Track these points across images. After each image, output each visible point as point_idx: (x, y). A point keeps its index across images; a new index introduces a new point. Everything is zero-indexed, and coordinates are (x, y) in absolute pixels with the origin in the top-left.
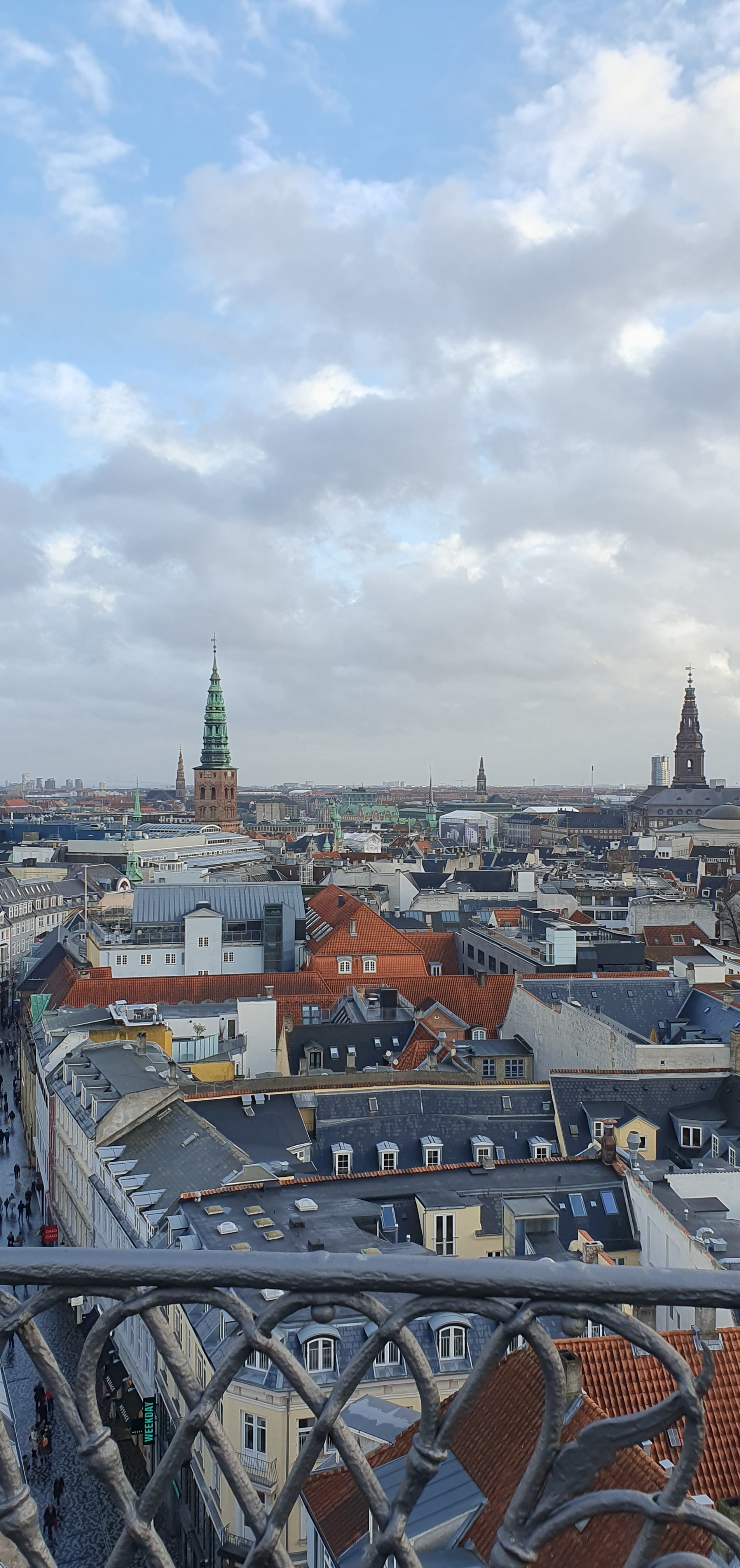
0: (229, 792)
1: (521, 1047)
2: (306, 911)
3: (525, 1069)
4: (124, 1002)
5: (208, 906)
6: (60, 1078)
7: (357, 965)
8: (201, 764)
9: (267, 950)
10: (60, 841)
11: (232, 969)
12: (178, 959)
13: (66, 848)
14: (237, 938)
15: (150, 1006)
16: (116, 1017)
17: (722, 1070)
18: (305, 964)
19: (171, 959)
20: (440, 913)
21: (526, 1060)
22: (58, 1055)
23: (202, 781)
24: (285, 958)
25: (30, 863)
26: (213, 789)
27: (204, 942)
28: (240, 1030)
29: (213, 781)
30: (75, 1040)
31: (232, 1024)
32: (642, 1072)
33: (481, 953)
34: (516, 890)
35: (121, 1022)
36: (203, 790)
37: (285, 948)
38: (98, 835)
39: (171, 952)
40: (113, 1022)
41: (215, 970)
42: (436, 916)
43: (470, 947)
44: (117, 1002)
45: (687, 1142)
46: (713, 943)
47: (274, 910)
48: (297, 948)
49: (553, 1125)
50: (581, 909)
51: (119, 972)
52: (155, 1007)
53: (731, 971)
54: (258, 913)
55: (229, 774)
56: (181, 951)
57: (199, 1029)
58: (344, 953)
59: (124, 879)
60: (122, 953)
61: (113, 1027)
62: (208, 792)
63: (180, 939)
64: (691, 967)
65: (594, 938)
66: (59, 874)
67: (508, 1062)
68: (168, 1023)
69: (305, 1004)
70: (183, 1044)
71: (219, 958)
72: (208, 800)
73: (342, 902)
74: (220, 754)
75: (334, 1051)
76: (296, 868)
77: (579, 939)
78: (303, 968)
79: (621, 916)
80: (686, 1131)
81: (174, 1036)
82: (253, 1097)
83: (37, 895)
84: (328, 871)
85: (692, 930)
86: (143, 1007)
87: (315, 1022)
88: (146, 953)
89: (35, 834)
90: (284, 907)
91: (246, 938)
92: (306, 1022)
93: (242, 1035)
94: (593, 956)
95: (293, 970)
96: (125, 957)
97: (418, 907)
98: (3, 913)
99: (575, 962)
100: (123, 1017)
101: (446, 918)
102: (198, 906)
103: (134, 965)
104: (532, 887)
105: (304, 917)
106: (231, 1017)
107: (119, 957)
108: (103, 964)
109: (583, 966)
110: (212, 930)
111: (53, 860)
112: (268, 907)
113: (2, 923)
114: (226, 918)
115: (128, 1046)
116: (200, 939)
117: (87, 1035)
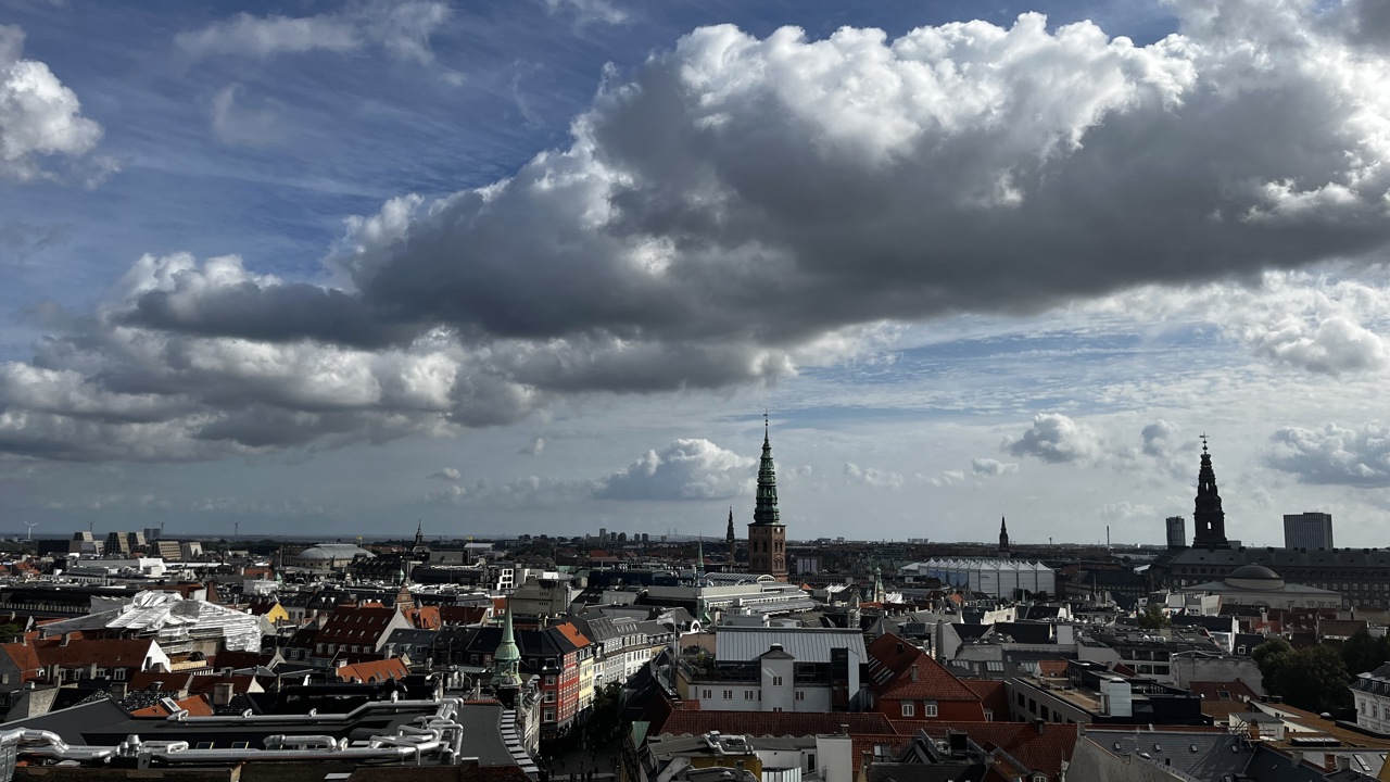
0: (778, 545)
2: (868, 656)
4: (717, 732)
7: (920, 709)
8: (754, 521)
9: (834, 692)
10: (640, 586)
11: (803, 707)
12: (755, 695)
13: (646, 593)
14: (807, 679)
15: (739, 737)
16: (712, 745)
18: (869, 706)
19: (749, 696)
20: (985, 662)
22: (664, 778)
23: (755, 536)
24: (851, 700)
26: (765, 544)
27: (778, 681)
28: (819, 764)
29: (765, 536)
30: (678, 765)
31: (812, 759)
33: (1033, 703)
34: (1054, 641)
35: (716, 751)
36: (756, 544)
37: (851, 690)
38: (672, 582)
39: (749, 689)
40: (709, 750)
41: (787, 707)
42: (983, 664)
43: (1021, 697)
44: (712, 732)
46: (1264, 701)
47: (840, 655)
48: (861, 690)
50: (1124, 662)
51: (706, 705)
52: (743, 738)
53: (1287, 729)
54: (826, 658)
55: (779, 530)
56: (758, 688)
57: (784, 761)
58: (907, 699)
59: (696, 622)
60: (707, 688)
61: (710, 754)
62: (760, 546)
63: (757, 678)
64: (1254, 724)
65: (1146, 691)
66: (642, 615)
68: (757, 753)
69: (875, 743)
70: (772, 774)
71: (790, 696)
72: (761, 553)
73: (901, 649)
74: (771, 512)
77: (1134, 691)
78: (868, 709)
79: (1164, 671)
81: (766, 766)
83: (626, 634)
84: (874, 619)
85: (1239, 687)
86: (733, 737)
88: (728, 688)
89: (621, 580)
90: (849, 653)
91: (815, 680)
93: (821, 769)
94: (1149, 709)
95: (858, 710)
96: (710, 691)
97: (963, 656)
98: (599, 649)
99: (1130, 715)
100: (718, 745)
101: (991, 667)
102: (773, 649)
103: (718, 698)
104: (1070, 642)
105: (866, 662)
106: (811, 751)
107: (705, 691)
108: (692, 697)
109: (1137, 718)
110: (785, 670)
111: (635, 603)
112: (835, 652)
113: (598, 657)
114: (797, 660)
115: (727, 773)
116: (775, 678)
117: (689, 760)
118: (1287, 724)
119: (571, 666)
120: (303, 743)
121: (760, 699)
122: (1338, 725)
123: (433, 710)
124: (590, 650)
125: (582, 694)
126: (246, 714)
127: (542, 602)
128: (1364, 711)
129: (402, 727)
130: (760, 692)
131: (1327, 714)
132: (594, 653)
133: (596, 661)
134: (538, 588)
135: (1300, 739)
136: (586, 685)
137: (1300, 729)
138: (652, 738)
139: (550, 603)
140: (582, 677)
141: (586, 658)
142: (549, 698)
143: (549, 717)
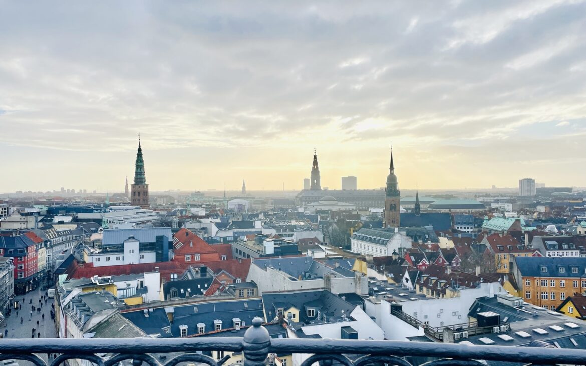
1: (253, 285)
2: (173, 238)
3: (255, 293)
4: (97, 276)
5: (133, 238)
6: (69, 307)
7: (193, 258)
8: (134, 183)
9: (157, 254)
10: (75, 213)
11: (143, 261)
12: (121, 258)
13: (77, 216)
14: (145, 250)
15: (108, 277)
16: (93, 282)
17: (322, 288)
18: (172, 258)
19: (118, 259)
21: (255, 289)
22: (68, 299)
23: (134, 189)
24: (165, 257)
25: (61, 222)
26: (139, 193)
27: (132, 251)
28: (145, 285)
29: (139, 189)
30: (76, 292)
31: (142, 283)
32: (294, 291)
33: (241, 251)
34: (254, 227)
35: (96, 284)
36: (135, 193)
37: (165, 253)
38: (91, 211)
39: (118, 256)
40: (92, 284)
41: (136, 262)
42: (225, 238)
43: (237, 249)
44: (95, 276)
45: (309, 315)
46: (322, 244)
47: (160, 239)
48: (169, 252)
49: (263, 312)
50: (277, 234)
51: (96, 264)
52: (110, 277)
53: (327, 253)
54: (154, 240)
55: (145, 186)
56: (123, 255)
57: (129, 285)
58: (188, 254)
59: (100, 228)
60: (98, 257)
61: (92, 286)
62: (137, 193)
63: (122, 251)
64: (313, 253)
65: (280, 244)
66: (73, 227)
67: (248, 290)
68: (115, 283)
69: (172, 273)
70: (122, 291)
71: (138, 257)
72: (137, 196)
73: (187, 234)
74: (142, 179)
75: (182, 291)
76: (171, 222)
77: (275, 244)
78: (172, 260)
79: (292, 235)
80: (309, 311)
81: (119, 288)
82: (148, 310)
83: (64, 235)
84: (184, 222)
85: (316, 239)
86: (105, 277)
87: (175, 280)
88: (108, 256)
89: (64, 211)
90: (164, 238)
91: (149, 249)
92: (172, 280)
93: (146, 287)
94: (280, 250)
95: (168, 261)
97: (218, 235)
98: (48, 243)
99: (273, 253)
100: (97, 282)
101: (228, 239)
102: (130, 238)
103: (103, 261)
104: (260, 226)
105: (172, 240)
106: (142, 280)
107: (96, 259)
108: (90, 261)
109: (276, 254)
110: (135, 246)
111: (71, 221)
112: (158, 238)
113: (48, 246)
114: (141, 242)
115: (98, 293)
116: (130, 250)
117: (81, 290)
118: (327, 251)
119: (32, 252)
121: (123, 260)
122: (344, 251)
124: (43, 244)
125: (39, 264)
127: (21, 222)
128: (354, 245)
130: (123, 257)
131: (341, 247)
132: (46, 245)
133: (47, 248)
134: (19, 216)
135: (330, 257)
136: (42, 260)
137: (332, 253)
138: (67, 281)
139: (26, 223)
140: (39, 257)
141: (41, 248)
142: (21, 267)
143: (20, 276)
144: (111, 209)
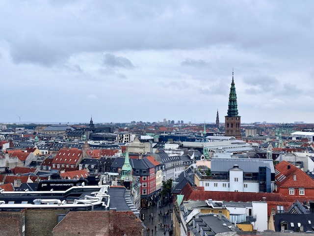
0: (238, 125)
2: (275, 170)
4: (211, 199)
5: (238, 167)
6: (192, 225)
7: (297, 193)
8: (227, 115)
9: (260, 184)
10: (180, 142)
11: (247, 190)
12: (227, 185)
13: (182, 144)
14: (249, 179)
15: (220, 202)
16: (209, 205)
18: (275, 190)
19: (224, 185)
22: (190, 217)
23: (228, 121)
24: (267, 188)
26: (232, 124)
27: (236, 180)
28: (254, 213)
29: (232, 121)
30: (196, 212)
31: (250, 210)
35: (211, 207)
36: (228, 124)
37: (267, 184)
38: (193, 140)
39: (224, 183)
40: (208, 206)
41: (240, 190)
44: (209, 199)
47: (263, 170)
48: (272, 184)
51: (207, 189)
52: (222, 202)
54: (257, 171)
55: (238, 118)
56: (228, 182)
57: (238, 211)
58: (291, 187)
59: (202, 156)
61: (208, 208)
62: (230, 125)
63: (228, 178)
66: (181, 153)
68: (227, 208)
69: (277, 205)
70: (234, 216)
71: (242, 186)
72: (230, 127)
73: (289, 167)
74: (235, 111)
75: (292, 224)
83: (174, 160)
84: (278, 155)
86: (218, 202)
87: (282, 212)
88: (216, 182)
89: (172, 139)
90: (267, 169)
91: (252, 179)
92: (279, 212)
93: (254, 215)
96: (208, 184)
98: (164, 166)
100: (211, 205)
102: (235, 167)
103: (212, 187)
105: (274, 172)
106: (250, 208)
107: (206, 183)
108: (201, 186)
110: (239, 174)
111: (179, 148)
112: (261, 168)
114: (244, 171)
115: (215, 215)
116: (235, 179)
117: (200, 210)
119: (153, 173)
120: (48, 202)
121: (229, 187)
123: (98, 190)
124: (160, 167)
125: (157, 184)
126: (26, 191)
127: (141, 148)
129: (86, 196)
130: (229, 184)
132: (162, 168)
133: (163, 171)
134: (139, 142)
136: (159, 181)
138: (184, 201)
139: (144, 148)
140: (157, 177)
141: (158, 170)
142: (144, 185)
143: (144, 193)
144: (210, 139)
